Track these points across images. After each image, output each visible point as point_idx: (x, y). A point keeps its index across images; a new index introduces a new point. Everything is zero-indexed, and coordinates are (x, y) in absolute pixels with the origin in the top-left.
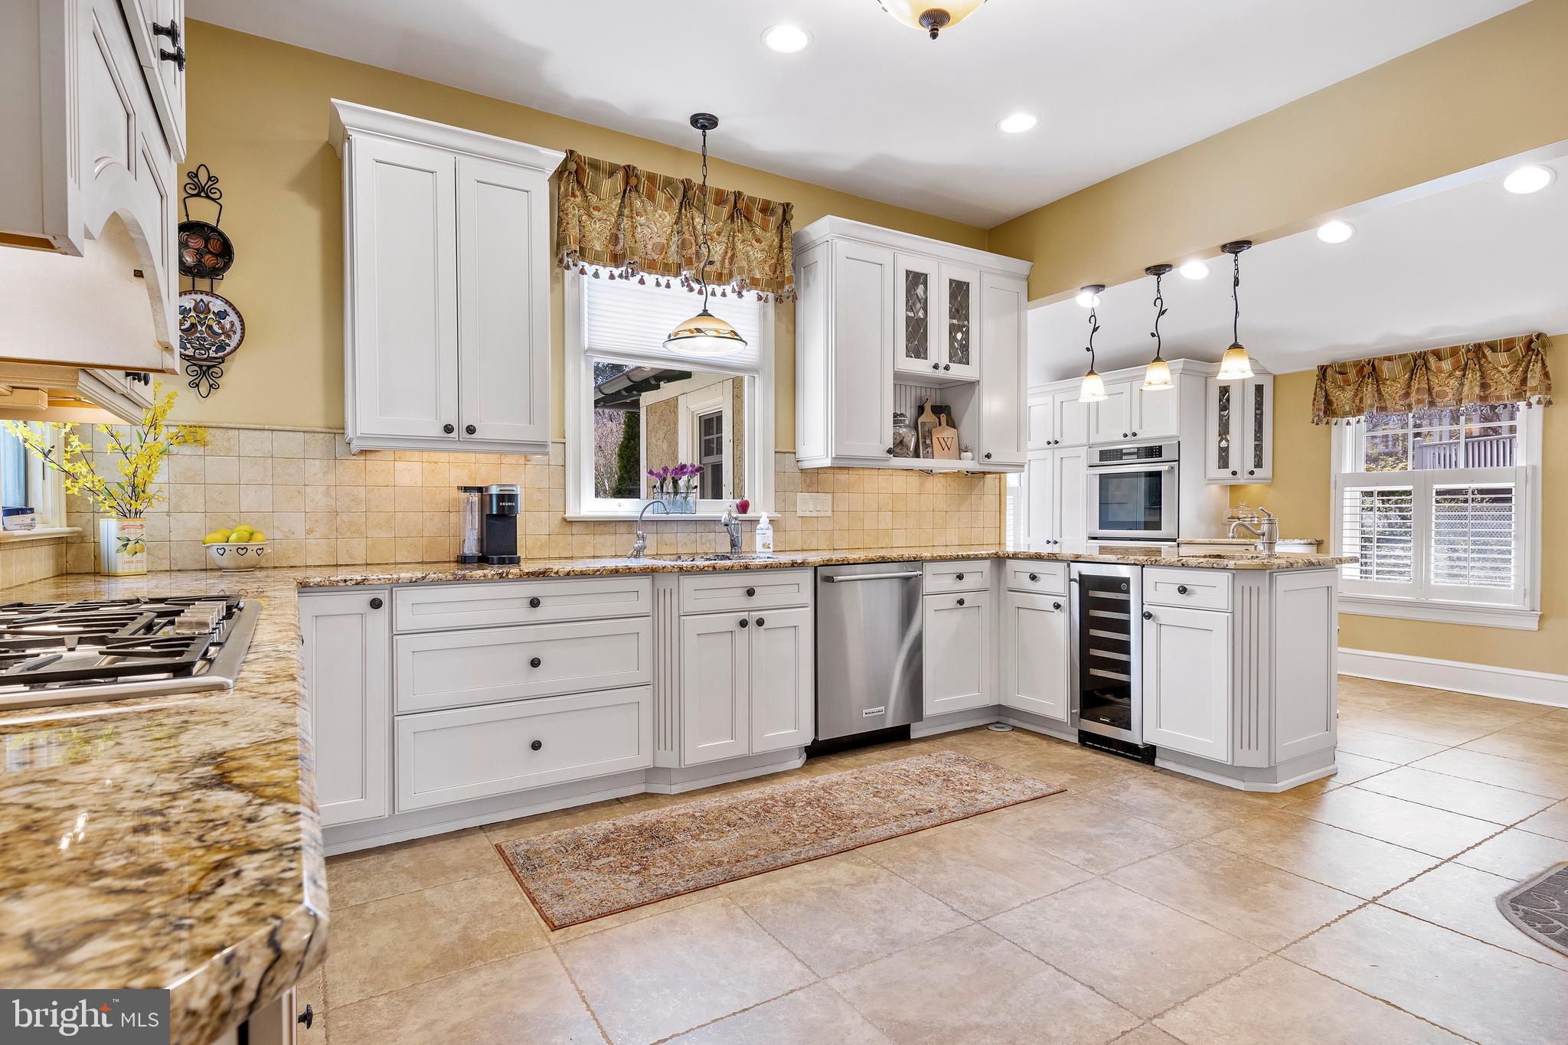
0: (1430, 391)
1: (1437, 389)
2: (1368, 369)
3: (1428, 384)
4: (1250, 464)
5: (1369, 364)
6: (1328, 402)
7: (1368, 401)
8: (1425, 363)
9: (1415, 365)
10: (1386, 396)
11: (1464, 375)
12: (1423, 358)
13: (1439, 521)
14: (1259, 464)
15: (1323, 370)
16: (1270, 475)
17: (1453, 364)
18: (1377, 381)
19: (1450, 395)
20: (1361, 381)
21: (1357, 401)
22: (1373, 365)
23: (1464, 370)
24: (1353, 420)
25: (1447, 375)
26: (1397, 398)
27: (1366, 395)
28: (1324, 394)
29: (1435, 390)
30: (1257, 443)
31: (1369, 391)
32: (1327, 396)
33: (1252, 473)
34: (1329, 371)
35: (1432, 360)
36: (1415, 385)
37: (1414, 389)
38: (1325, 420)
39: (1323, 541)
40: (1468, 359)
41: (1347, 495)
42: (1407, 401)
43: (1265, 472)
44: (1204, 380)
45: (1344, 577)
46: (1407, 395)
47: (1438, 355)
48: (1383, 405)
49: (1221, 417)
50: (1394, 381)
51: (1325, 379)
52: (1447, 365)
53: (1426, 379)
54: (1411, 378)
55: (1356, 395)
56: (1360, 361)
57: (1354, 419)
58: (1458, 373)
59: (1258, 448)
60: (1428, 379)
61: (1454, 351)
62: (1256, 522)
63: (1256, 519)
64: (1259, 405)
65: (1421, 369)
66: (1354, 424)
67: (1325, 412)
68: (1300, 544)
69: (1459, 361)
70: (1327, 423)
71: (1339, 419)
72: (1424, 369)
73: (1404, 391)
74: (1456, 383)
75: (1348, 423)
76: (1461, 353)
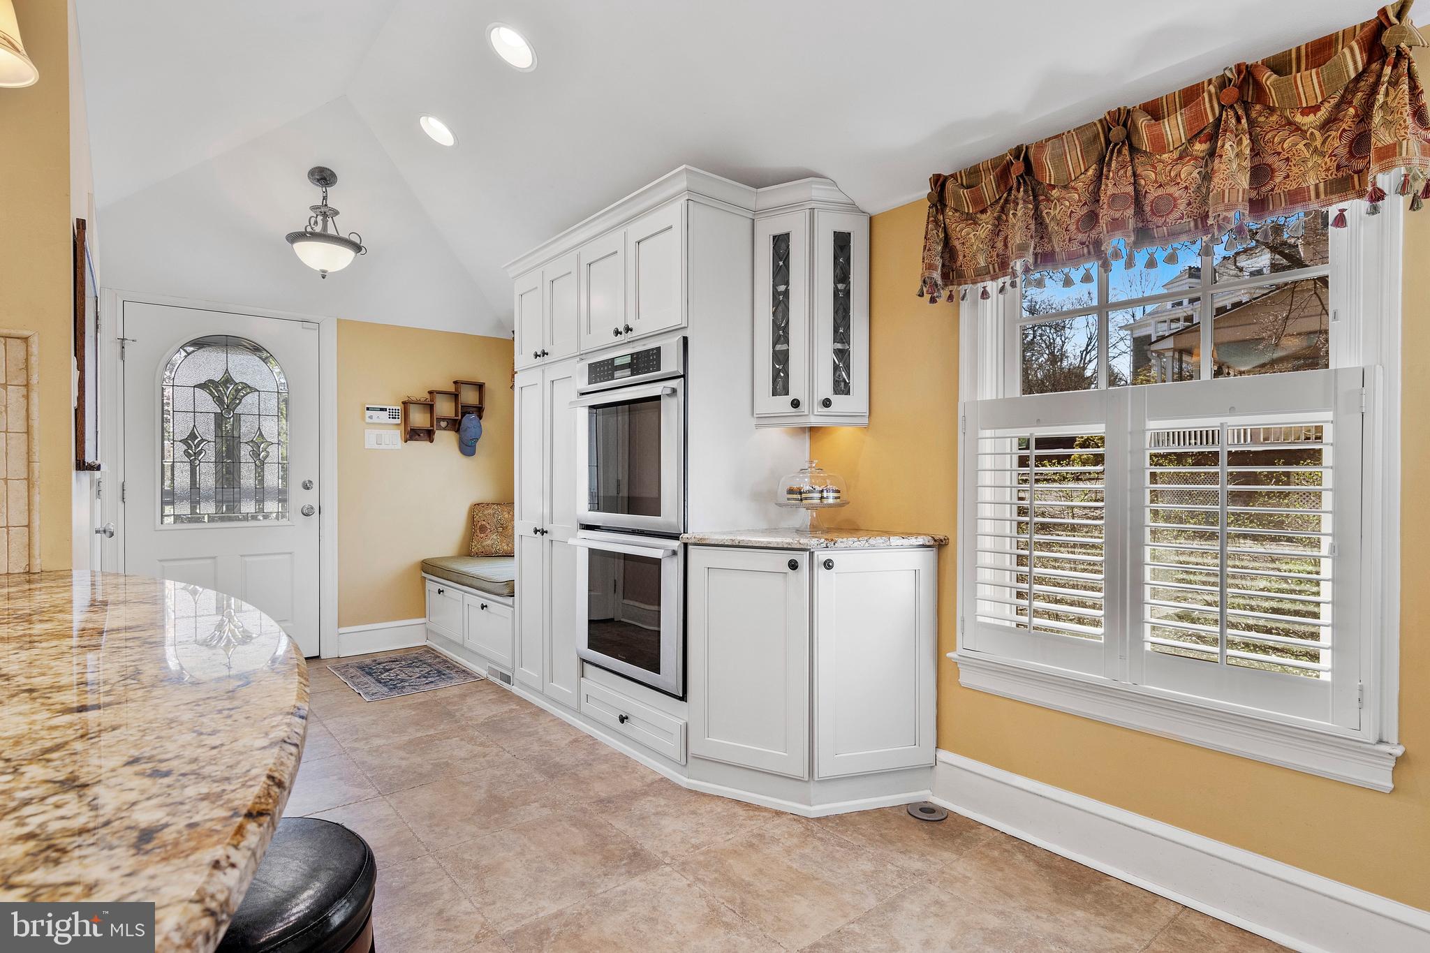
0: (1138, 199)
1: (1153, 193)
2: (1018, 168)
3: (1135, 183)
4: (825, 387)
5: (1017, 157)
6: (949, 251)
7: (1017, 238)
8: (1128, 137)
9: (1108, 142)
10: (1052, 226)
11: (1212, 153)
12: (1125, 125)
13: (1159, 486)
14: (842, 387)
15: (939, 182)
16: (864, 408)
17: (1189, 124)
18: (1035, 196)
19: (1182, 205)
20: (1007, 201)
21: (1000, 245)
22: (1026, 158)
23: (1213, 138)
24: (992, 286)
25: (1176, 155)
26: (1072, 228)
27: (1014, 226)
28: (942, 235)
29: (1150, 197)
30: (839, 346)
31: (1019, 216)
32: (947, 241)
33: (827, 403)
34: (950, 185)
35: (1142, 121)
36: (1109, 188)
37: (1104, 198)
38: (945, 293)
39: (947, 539)
40: (1222, 107)
41: (987, 446)
42: (1093, 234)
43: (855, 402)
44: (749, 222)
45: (980, 619)
46: (1092, 218)
47: (1154, 110)
48: (1048, 248)
49: (775, 294)
50: (1065, 187)
51: (944, 206)
52: (1174, 129)
53: (1130, 172)
54: (1099, 176)
55: (996, 232)
56: (1003, 157)
57: (994, 284)
58: (1200, 148)
59: (843, 355)
60: (1134, 174)
61: (1190, 95)
62: (831, 501)
63: (831, 495)
64: (842, 275)
65: (1120, 152)
66: (995, 296)
67: (945, 276)
68: (912, 547)
69: (1201, 115)
70: (950, 298)
71: (968, 287)
72: (1125, 151)
73: (1085, 210)
74: (1195, 174)
75: (985, 295)
76: (1206, 95)
